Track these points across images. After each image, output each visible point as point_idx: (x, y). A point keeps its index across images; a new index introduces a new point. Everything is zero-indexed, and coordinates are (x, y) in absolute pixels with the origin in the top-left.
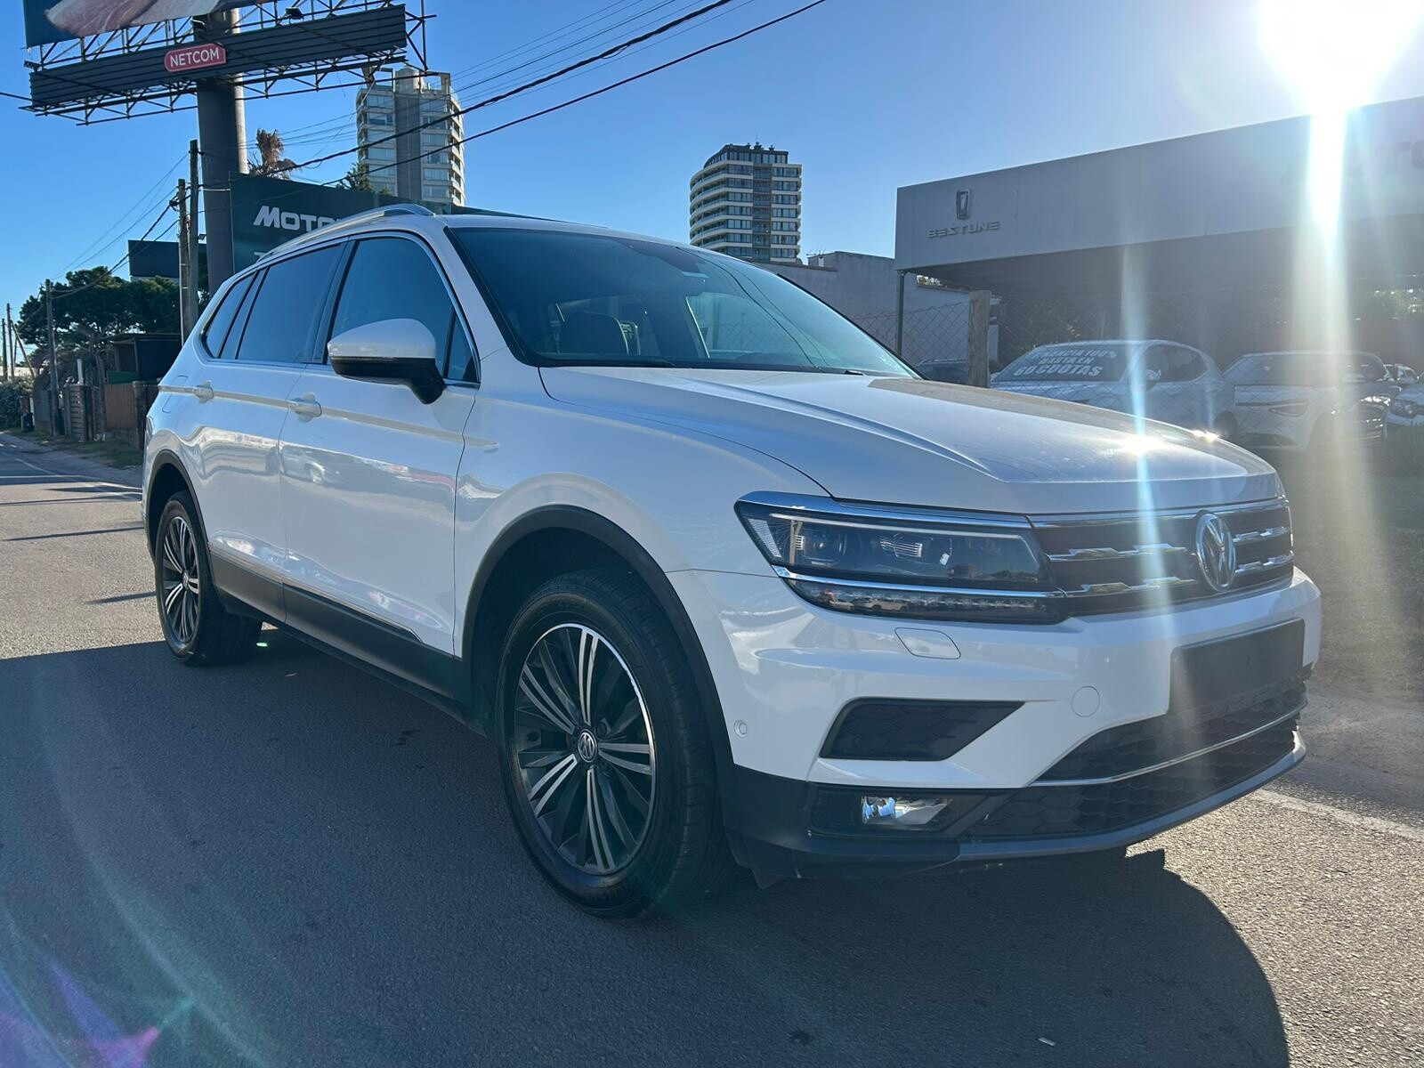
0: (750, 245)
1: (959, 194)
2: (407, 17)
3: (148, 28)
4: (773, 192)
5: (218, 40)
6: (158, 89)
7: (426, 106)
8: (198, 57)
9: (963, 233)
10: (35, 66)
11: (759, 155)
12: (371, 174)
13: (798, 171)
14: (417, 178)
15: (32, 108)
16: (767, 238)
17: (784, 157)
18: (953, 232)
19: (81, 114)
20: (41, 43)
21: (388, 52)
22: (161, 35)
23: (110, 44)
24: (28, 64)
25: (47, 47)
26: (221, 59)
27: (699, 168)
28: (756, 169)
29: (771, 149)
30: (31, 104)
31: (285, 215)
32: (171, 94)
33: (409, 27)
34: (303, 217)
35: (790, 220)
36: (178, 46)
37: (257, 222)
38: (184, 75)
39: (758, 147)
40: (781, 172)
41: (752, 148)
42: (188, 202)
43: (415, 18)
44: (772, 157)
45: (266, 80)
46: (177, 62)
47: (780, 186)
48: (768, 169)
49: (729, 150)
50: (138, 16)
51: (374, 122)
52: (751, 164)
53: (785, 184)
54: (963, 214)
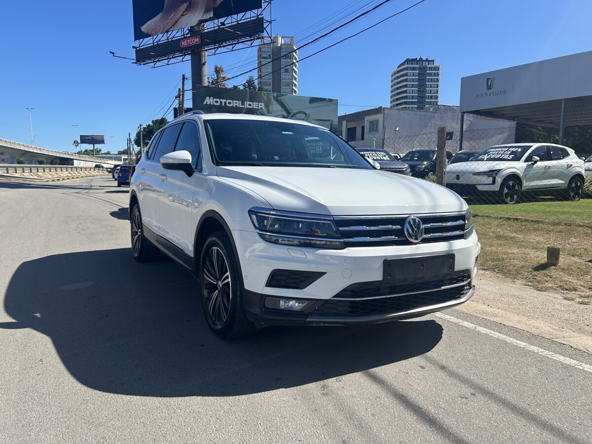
0: (416, 100)
1: (488, 79)
2: (265, 21)
3: (175, 32)
4: (427, 77)
5: (197, 35)
6: (177, 54)
7: (284, 50)
8: (191, 41)
9: (490, 96)
10: (136, 48)
11: (421, 62)
12: (262, 78)
13: (438, 68)
14: (280, 79)
15: (135, 63)
16: (423, 98)
17: (432, 62)
18: (485, 95)
19: (153, 64)
20: (139, 39)
21: (257, 35)
22: (180, 34)
23: (162, 38)
24: (134, 47)
25: (141, 40)
26: (199, 42)
27: (395, 69)
28: (420, 68)
29: (427, 59)
30: (135, 61)
31: (215, 100)
32: (182, 56)
33: (265, 25)
34: (221, 100)
35: (434, 89)
36: (185, 38)
37: (205, 103)
38: (186, 49)
39: (421, 59)
40: (431, 69)
41: (418, 59)
42: (181, 96)
43: (268, 22)
44: (427, 62)
45: (215, 48)
46: (184, 44)
47: (430, 75)
48: (425, 68)
49: (408, 61)
50: (171, 28)
51: (263, 58)
52: (418, 66)
53: (433, 74)
54: (489, 88)
